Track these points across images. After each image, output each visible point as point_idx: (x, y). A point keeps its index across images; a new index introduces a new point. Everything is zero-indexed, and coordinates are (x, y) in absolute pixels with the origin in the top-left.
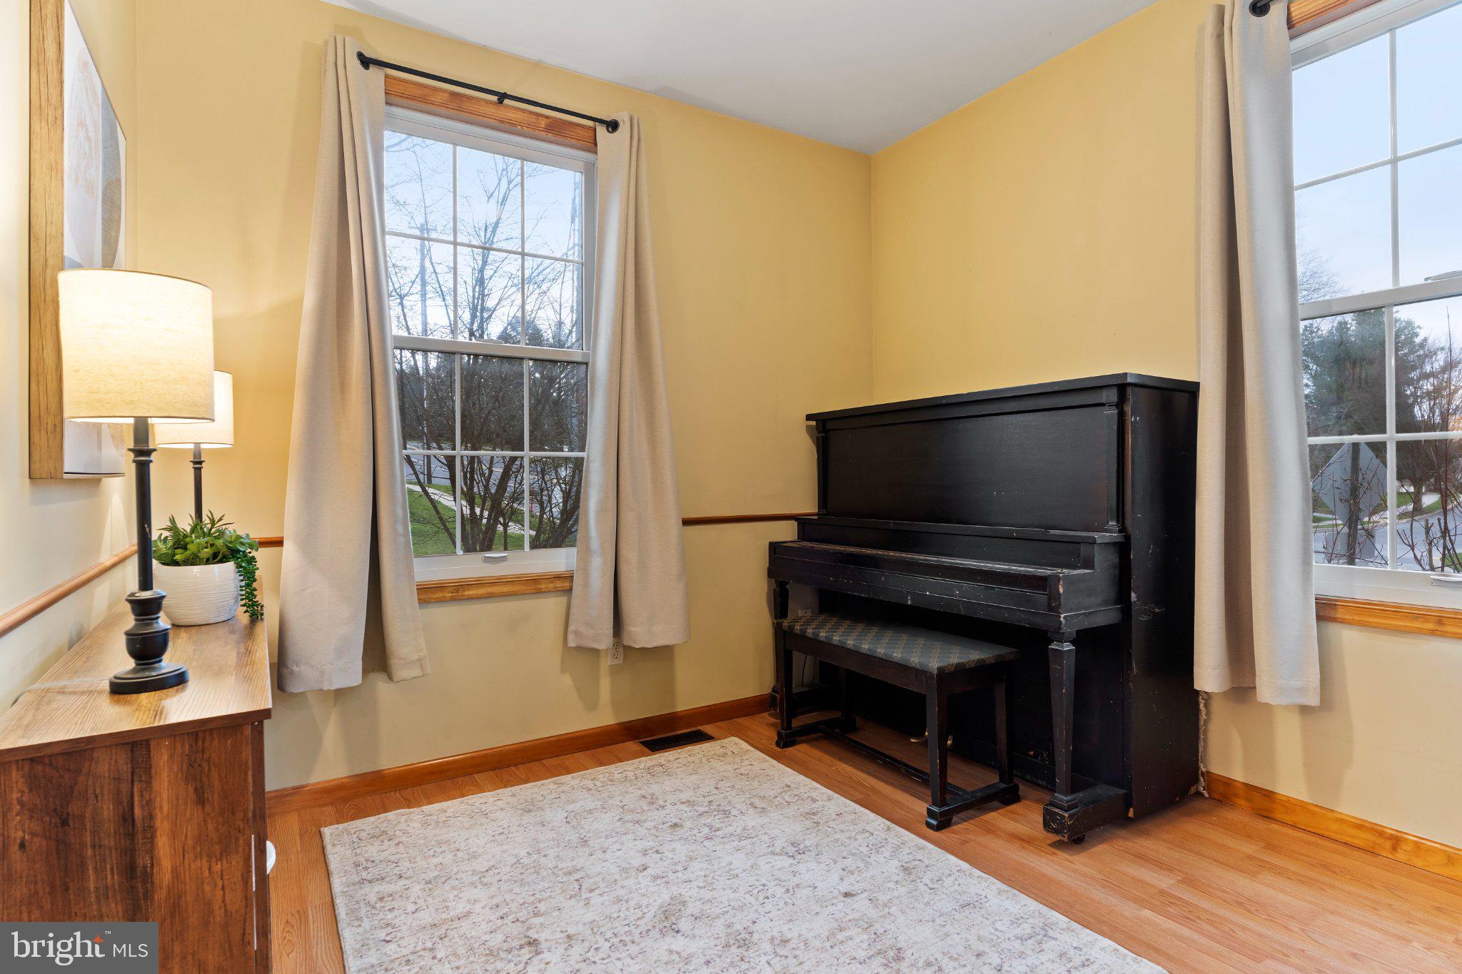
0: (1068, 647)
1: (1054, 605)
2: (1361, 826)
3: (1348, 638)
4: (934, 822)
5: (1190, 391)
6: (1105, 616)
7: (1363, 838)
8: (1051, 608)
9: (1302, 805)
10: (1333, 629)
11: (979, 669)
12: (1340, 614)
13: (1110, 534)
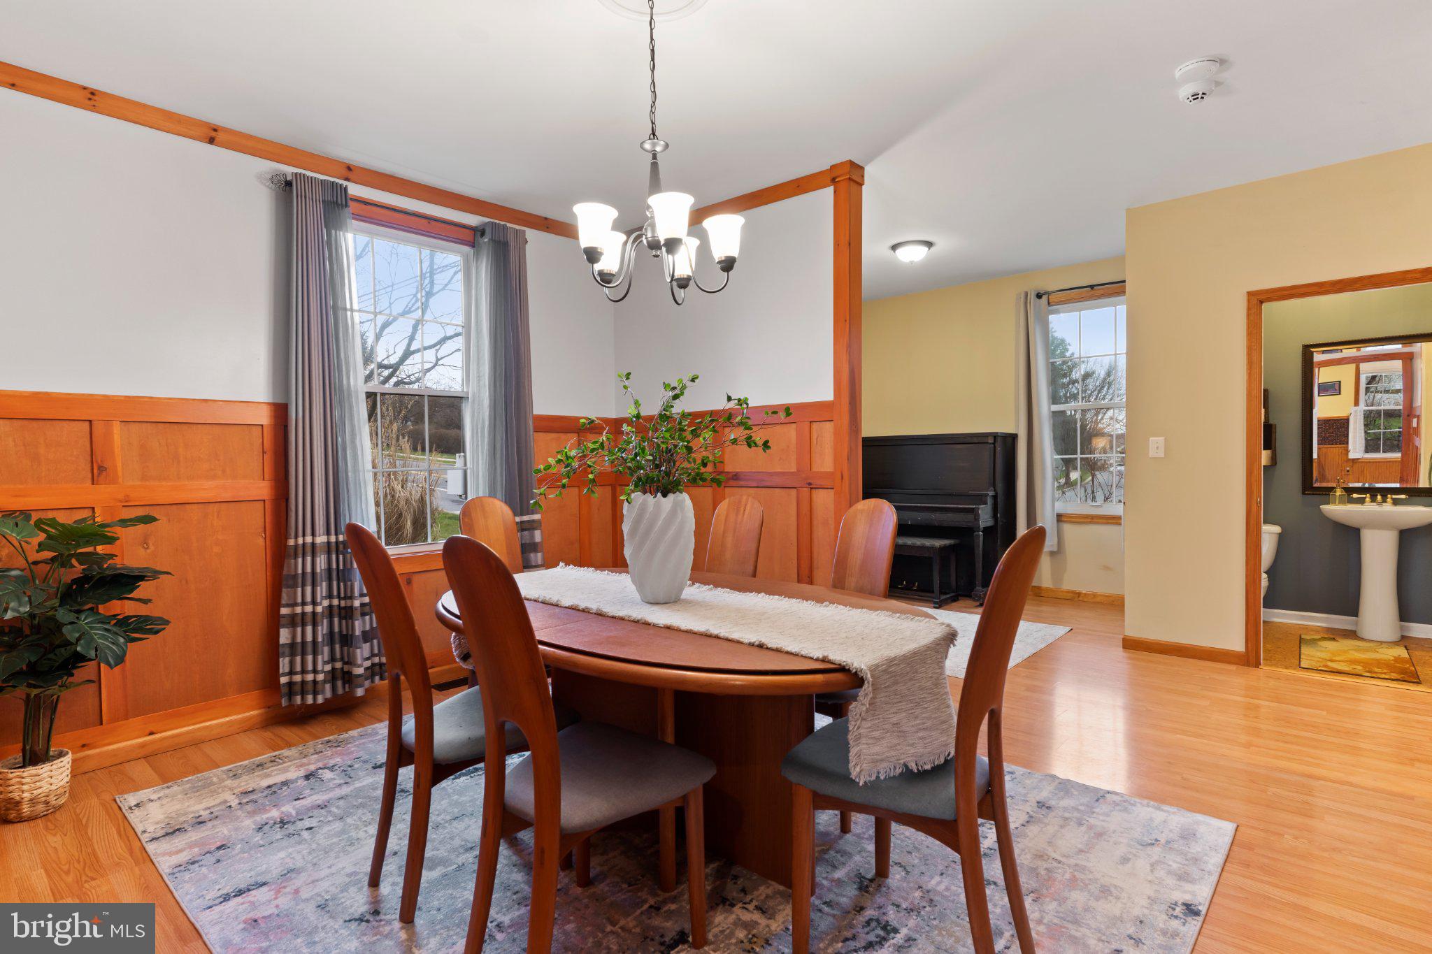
0: (981, 533)
1: (977, 518)
2: (1068, 592)
3: (1068, 528)
4: (938, 606)
5: (1014, 437)
6: (990, 523)
7: (1069, 596)
8: (975, 519)
9: (1050, 590)
10: (1060, 524)
11: (950, 546)
12: (1063, 519)
13: (991, 493)
